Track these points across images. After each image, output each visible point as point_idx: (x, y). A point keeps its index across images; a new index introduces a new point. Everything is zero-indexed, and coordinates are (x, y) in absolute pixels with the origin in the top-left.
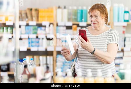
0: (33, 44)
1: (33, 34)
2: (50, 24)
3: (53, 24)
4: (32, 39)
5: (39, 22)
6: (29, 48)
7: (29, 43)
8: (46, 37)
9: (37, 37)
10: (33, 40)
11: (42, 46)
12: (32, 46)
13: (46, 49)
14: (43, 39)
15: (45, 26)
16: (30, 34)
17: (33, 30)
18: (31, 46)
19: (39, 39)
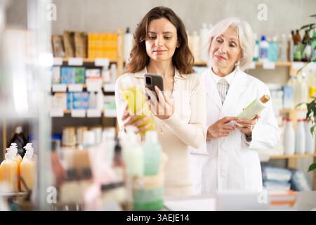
0: (77, 104)
1: (76, 83)
2: (111, 64)
3: (116, 63)
4: (73, 93)
5: (89, 60)
6: (68, 111)
7: (69, 101)
8: (103, 89)
9: (85, 90)
10: (77, 96)
11: (95, 107)
12: (74, 108)
13: (102, 114)
14: (96, 93)
15: (100, 68)
16: (71, 83)
17: (77, 74)
18: (71, 107)
19: (89, 93)
